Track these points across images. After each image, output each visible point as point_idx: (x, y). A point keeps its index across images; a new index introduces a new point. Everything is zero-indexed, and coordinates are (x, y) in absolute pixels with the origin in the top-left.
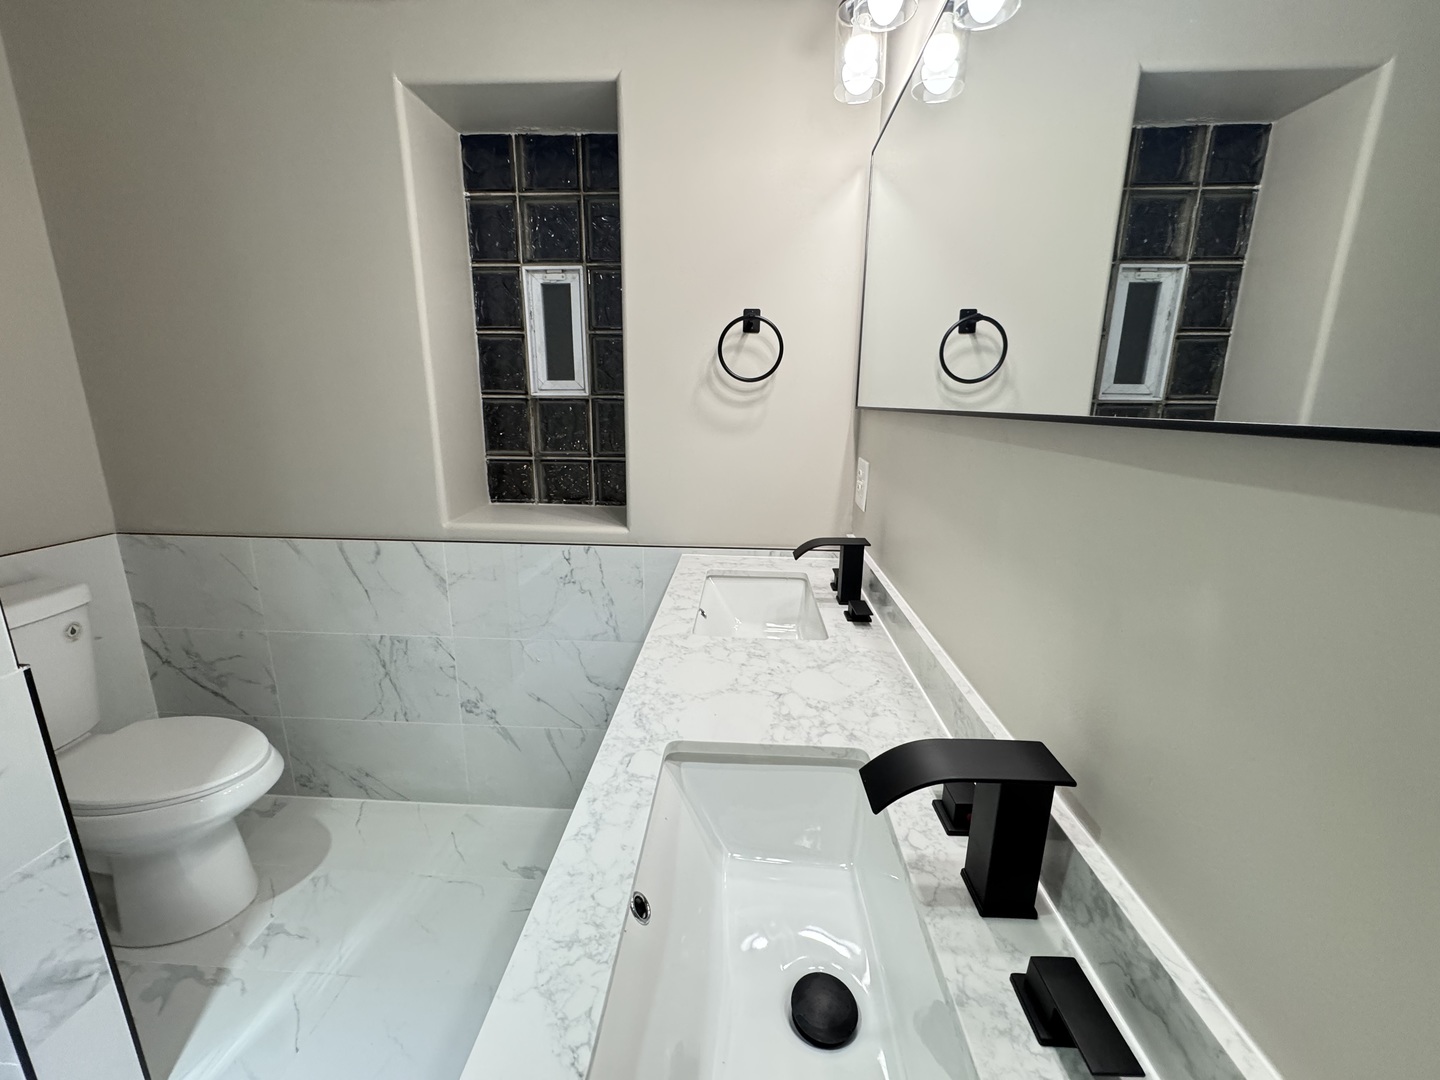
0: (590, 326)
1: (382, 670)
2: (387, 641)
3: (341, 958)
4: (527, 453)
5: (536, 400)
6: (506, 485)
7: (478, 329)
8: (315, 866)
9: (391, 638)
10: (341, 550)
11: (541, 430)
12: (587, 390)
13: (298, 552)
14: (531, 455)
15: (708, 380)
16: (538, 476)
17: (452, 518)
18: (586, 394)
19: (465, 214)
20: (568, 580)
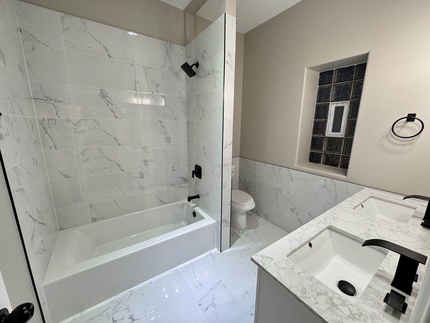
0: (348, 117)
1: (275, 195)
2: (278, 189)
3: (257, 246)
4: (321, 151)
5: (327, 137)
6: (314, 158)
7: (314, 119)
8: (255, 228)
9: (279, 188)
10: (273, 167)
11: (327, 146)
12: (344, 136)
13: (265, 165)
14: (322, 152)
15: (387, 137)
16: (323, 158)
17: (298, 164)
18: (343, 136)
19: (317, 91)
20: (324, 186)
